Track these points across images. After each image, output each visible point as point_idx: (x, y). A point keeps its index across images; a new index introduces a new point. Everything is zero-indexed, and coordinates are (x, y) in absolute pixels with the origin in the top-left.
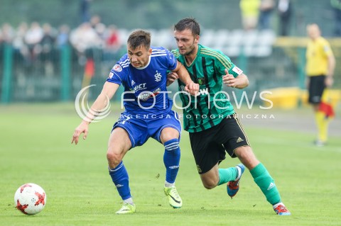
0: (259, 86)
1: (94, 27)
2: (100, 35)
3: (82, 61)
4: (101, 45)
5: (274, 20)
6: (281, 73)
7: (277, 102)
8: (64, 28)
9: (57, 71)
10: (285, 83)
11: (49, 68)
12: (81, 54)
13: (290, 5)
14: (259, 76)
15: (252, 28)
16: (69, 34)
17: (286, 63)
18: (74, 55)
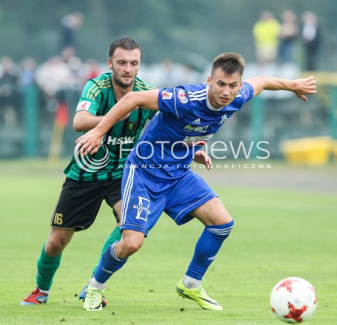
0: (278, 136)
1: (66, 61)
2: (75, 72)
3: (52, 106)
4: (77, 86)
5: (297, 51)
6: (307, 119)
7: (303, 157)
8: (28, 64)
9: (20, 118)
10: (313, 132)
11: (10, 116)
12: (50, 97)
13: (318, 31)
14: (279, 123)
15: (269, 62)
16: (34, 71)
17: (313, 106)
18: (42, 98)
